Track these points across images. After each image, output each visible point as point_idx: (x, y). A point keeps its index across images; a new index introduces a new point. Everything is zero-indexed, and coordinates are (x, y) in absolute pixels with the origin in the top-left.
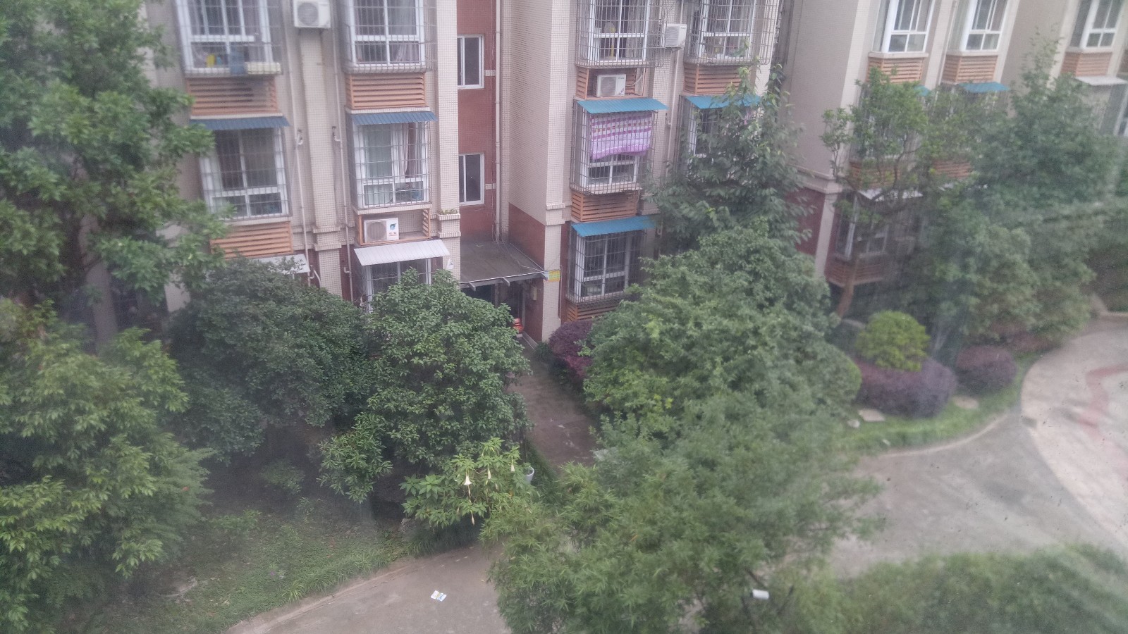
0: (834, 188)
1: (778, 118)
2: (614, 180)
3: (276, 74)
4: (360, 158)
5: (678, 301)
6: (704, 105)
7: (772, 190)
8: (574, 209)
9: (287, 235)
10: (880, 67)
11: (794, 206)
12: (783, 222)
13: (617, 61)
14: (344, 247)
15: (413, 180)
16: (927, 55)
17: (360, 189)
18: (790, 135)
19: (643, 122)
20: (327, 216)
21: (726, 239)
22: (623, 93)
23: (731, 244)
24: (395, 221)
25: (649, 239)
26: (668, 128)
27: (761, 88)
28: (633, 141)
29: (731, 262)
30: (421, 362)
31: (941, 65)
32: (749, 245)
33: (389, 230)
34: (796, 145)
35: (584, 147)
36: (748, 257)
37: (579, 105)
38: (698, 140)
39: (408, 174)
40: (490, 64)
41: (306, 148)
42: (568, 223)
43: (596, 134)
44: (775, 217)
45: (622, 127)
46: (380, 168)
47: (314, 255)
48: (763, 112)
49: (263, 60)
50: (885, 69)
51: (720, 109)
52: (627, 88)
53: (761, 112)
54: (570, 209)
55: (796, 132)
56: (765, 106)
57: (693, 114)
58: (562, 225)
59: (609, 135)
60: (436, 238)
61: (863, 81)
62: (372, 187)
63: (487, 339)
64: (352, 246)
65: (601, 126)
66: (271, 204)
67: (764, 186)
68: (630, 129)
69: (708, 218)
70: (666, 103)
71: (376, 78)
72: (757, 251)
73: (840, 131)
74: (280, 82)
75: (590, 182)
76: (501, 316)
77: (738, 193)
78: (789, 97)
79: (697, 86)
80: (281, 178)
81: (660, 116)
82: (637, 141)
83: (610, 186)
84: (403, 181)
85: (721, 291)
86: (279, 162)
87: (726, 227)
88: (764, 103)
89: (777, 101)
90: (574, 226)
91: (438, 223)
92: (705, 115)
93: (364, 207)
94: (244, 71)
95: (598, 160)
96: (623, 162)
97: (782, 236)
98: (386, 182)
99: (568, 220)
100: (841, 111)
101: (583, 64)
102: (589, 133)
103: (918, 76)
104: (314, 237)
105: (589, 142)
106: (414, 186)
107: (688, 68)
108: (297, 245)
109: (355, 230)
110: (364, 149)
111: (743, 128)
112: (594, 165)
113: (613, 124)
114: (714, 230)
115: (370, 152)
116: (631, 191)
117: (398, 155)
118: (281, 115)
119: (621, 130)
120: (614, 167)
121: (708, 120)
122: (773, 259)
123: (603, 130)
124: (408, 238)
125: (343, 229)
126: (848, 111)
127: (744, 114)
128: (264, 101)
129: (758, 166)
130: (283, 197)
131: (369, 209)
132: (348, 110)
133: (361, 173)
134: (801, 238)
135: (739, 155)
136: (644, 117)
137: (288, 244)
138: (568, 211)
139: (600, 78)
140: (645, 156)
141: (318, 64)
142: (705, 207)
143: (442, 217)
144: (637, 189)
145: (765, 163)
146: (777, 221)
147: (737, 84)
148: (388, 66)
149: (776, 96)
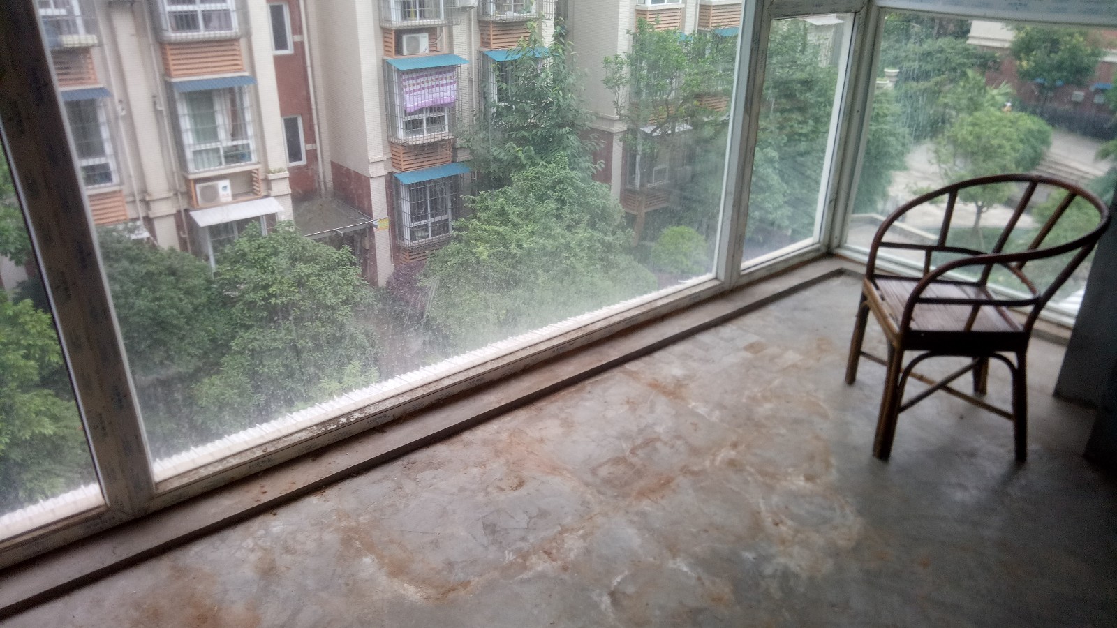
0: (619, 127)
1: (566, 66)
2: (428, 132)
3: (93, 46)
4: (186, 123)
5: (501, 229)
6: (500, 58)
7: (567, 129)
8: (394, 160)
9: (120, 204)
10: (645, 18)
11: (587, 142)
12: (580, 157)
13: (416, 22)
14: (179, 212)
15: (239, 142)
16: (683, 6)
17: (189, 154)
18: (577, 79)
19: (448, 75)
20: (158, 183)
21: (534, 174)
22: (427, 51)
23: (538, 178)
24: (226, 183)
25: (466, 181)
26: (471, 81)
27: (548, 39)
28: (442, 94)
29: (541, 193)
30: (278, 301)
31: (696, 13)
32: (554, 177)
33: (221, 192)
34: (583, 88)
35: (397, 101)
36: (555, 188)
37: (388, 63)
38: (499, 90)
39: (234, 135)
40: (297, 30)
41: (129, 118)
42: (391, 174)
43: (407, 89)
44: (572, 152)
45: (430, 81)
46: (207, 132)
47: (149, 221)
48: (552, 61)
49: (77, 32)
50: (650, 19)
51: (515, 61)
52: (431, 46)
53: (550, 60)
54: (390, 161)
55: (581, 76)
56: (554, 56)
57: (491, 66)
58: (385, 176)
59: (419, 90)
60: (267, 196)
61: (633, 31)
62: (200, 152)
63: (334, 277)
64: (187, 211)
65: (411, 82)
66: (100, 174)
67: (560, 126)
68: (437, 83)
69: (516, 158)
70: (466, 58)
71: (192, 46)
72: (560, 182)
73: (618, 75)
74: (95, 53)
75: (407, 134)
76: (344, 256)
77: (539, 134)
78: (573, 47)
79: (492, 41)
80: (108, 148)
81: (463, 71)
82: (445, 93)
83: (424, 137)
84: (230, 144)
85: (535, 218)
86: (105, 133)
87: (533, 164)
88: (553, 52)
89: (563, 50)
90: (396, 175)
91: (268, 182)
92: (502, 67)
93: (195, 171)
94: (59, 44)
95: (411, 114)
96: (435, 115)
97: (581, 169)
98: (214, 145)
99: (390, 171)
100: (617, 57)
101: (387, 25)
102: (401, 89)
103: (678, 24)
104: (147, 204)
105: (402, 97)
106: (240, 149)
107: (483, 24)
108: (131, 214)
109: (189, 195)
110: (189, 115)
111: (537, 76)
112: (409, 118)
113: (422, 79)
114: (523, 167)
115: (195, 118)
116: (445, 140)
117: (222, 120)
118: (101, 86)
119: (430, 84)
120: (427, 119)
121: (506, 71)
122: (576, 188)
123: (414, 85)
124: (240, 199)
125: (176, 195)
126: (623, 57)
127: (537, 64)
128: (82, 73)
129: (554, 109)
130: (112, 166)
131: (199, 173)
132: (167, 79)
133: (188, 139)
134: (596, 168)
135: (536, 100)
136: (449, 72)
137: (122, 213)
138: (390, 162)
139: (405, 38)
140: (452, 107)
141: (133, 35)
142: (514, 148)
143: (271, 177)
144: (450, 137)
145: (559, 106)
146: (575, 156)
147: (527, 39)
148: (202, 33)
149: (562, 46)
